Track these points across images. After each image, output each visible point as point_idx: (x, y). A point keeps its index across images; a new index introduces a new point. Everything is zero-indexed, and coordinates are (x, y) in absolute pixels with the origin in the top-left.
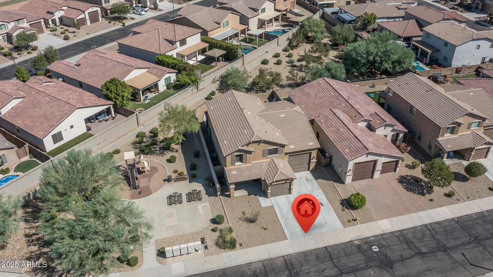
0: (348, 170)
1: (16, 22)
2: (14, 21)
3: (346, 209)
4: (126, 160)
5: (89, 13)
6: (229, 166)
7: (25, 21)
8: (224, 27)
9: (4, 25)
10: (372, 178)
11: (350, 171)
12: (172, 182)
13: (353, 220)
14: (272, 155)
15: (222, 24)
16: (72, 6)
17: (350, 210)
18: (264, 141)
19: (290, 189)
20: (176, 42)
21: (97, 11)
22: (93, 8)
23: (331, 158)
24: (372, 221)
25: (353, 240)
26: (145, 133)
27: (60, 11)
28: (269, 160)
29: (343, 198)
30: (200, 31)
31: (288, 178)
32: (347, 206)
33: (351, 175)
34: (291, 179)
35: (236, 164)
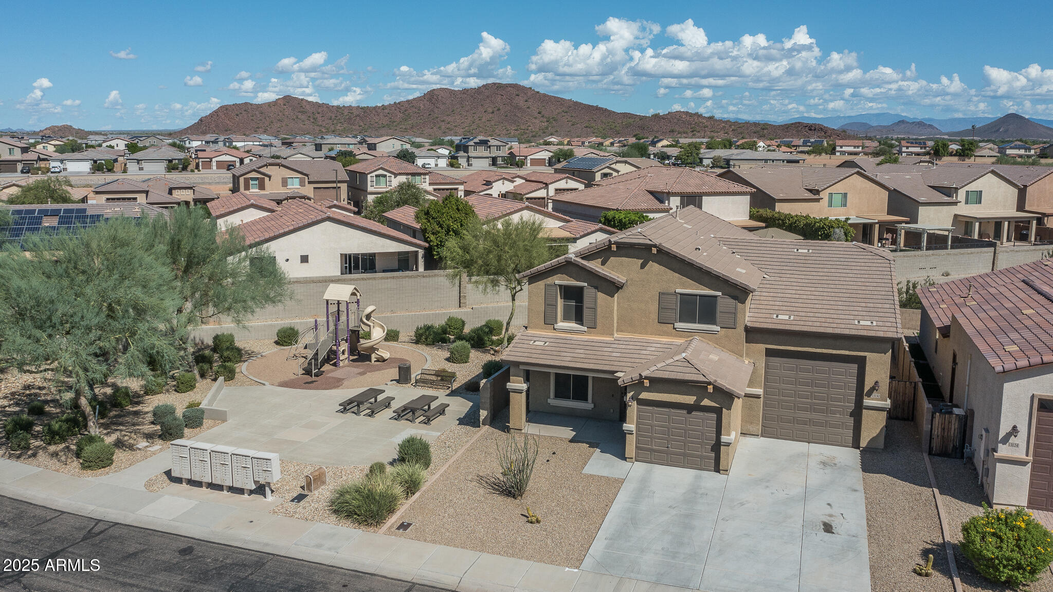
0: (1004, 430)
1: (410, 177)
2: (407, 174)
3: (935, 573)
4: (327, 301)
5: (556, 190)
6: (536, 327)
7: (427, 181)
8: (830, 205)
9: (385, 176)
11: (1012, 440)
12: (409, 385)
14: (693, 321)
15: (824, 195)
16: (533, 179)
17: (957, 580)
18: (661, 251)
19: (717, 447)
20: (669, 194)
22: (569, 181)
23: (968, 421)
26: (465, 323)
27: (506, 182)
28: (678, 341)
29: (947, 538)
30: (749, 189)
31: (702, 379)
32: (952, 565)
33: (1023, 463)
34: (715, 388)
35: (561, 324)
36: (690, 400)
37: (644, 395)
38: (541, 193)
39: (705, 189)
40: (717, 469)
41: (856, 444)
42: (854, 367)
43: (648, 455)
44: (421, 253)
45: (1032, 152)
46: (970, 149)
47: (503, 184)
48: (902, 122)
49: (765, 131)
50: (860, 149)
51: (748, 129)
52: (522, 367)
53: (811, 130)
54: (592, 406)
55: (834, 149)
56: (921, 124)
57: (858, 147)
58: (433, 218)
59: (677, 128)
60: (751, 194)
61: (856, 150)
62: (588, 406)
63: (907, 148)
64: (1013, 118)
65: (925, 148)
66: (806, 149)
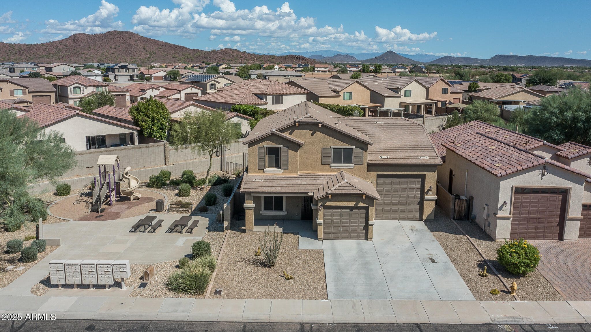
0: (500, 203)
1: (95, 88)
2: (94, 86)
3: (489, 275)
4: (99, 166)
5: (186, 94)
6: (253, 172)
7: (107, 90)
8: (344, 99)
9: (79, 88)
10: (561, 238)
11: (504, 208)
12: (163, 212)
13: (502, 291)
14: (340, 162)
15: (342, 93)
16: (170, 88)
17: (500, 276)
18: (322, 124)
19: (367, 227)
20: (266, 95)
21: (197, 93)
22: (193, 88)
23: (470, 201)
24: (554, 299)
25: (495, 322)
26: (170, 173)
27: (154, 90)
28: (334, 173)
29: (485, 258)
30: (306, 91)
31: (359, 192)
32: (494, 270)
33: (508, 219)
34: (367, 196)
35: (268, 169)
36: (352, 204)
37: (328, 204)
38: (177, 96)
39: (284, 92)
40: (367, 238)
41: (421, 219)
42: (419, 181)
43: (331, 235)
44: (136, 133)
45: (407, 70)
46: (379, 69)
47: (153, 91)
48: (339, 55)
49: (274, 60)
50: (327, 69)
51: (264, 58)
52: (252, 195)
53: (297, 59)
54: (286, 213)
55: (314, 69)
56: (347, 56)
57: (326, 68)
58: (142, 112)
59: (226, 58)
60: (307, 94)
61: (325, 69)
62: (283, 213)
63: (350, 68)
64: (390, 53)
65: (358, 68)
66: (300, 69)
